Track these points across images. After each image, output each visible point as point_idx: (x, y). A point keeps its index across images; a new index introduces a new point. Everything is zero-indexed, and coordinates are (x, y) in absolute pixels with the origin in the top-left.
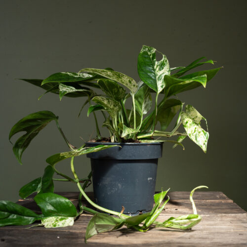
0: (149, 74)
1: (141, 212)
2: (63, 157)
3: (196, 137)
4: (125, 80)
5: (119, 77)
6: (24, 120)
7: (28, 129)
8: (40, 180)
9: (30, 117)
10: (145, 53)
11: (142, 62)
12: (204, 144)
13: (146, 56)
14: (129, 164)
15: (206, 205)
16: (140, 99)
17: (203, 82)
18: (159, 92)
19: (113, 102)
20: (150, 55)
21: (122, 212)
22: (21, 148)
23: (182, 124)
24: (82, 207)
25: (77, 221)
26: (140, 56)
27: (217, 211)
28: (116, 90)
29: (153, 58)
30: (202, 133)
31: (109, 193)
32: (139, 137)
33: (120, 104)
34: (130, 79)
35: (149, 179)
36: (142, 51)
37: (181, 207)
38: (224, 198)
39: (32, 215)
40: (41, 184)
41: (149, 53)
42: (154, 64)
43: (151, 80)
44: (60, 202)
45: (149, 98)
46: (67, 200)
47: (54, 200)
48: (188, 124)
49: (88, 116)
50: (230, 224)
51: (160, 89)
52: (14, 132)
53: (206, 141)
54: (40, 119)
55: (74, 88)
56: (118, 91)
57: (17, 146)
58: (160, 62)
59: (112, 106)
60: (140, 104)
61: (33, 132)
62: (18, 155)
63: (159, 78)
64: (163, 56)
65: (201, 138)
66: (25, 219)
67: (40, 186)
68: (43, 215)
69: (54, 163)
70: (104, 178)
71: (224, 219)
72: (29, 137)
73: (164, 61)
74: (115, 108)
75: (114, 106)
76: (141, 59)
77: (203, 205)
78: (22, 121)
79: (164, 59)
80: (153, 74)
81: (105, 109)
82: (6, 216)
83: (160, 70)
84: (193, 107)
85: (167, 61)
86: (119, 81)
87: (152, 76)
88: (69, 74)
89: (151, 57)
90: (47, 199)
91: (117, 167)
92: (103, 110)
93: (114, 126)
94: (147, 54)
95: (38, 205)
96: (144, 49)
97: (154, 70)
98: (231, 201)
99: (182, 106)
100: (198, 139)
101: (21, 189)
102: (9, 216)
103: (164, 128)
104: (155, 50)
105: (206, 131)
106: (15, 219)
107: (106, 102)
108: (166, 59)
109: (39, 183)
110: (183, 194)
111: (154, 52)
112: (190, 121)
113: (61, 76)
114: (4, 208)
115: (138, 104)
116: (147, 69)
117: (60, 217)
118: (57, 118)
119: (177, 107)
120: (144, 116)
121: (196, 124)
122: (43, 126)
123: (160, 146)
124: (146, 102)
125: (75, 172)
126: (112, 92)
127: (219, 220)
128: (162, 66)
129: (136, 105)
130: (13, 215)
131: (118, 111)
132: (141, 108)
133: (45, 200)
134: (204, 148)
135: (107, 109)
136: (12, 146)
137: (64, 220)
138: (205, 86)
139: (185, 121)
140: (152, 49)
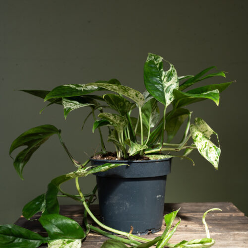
0: (156, 86)
1: (150, 230)
2: (69, 178)
3: (207, 153)
4: (132, 93)
5: (125, 90)
6: (25, 134)
7: (29, 144)
8: (44, 197)
9: (31, 132)
10: (152, 62)
11: (148, 73)
12: (216, 161)
13: (153, 66)
14: (138, 182)
15: (216, 220)
16: (147, 113)
17: (216, 99)
18: (167, 105)
19: (119, 117)
20: (157, 64)
21: (131, 232)
22: (22, 162)
23: (191, 137)
24: (88, 225)
25: (84, 243)
26: (146, 66)
27: (228, 227)
28: (122, 103)
29: (160, 68)
30: (213, 148)
31: (116, 212)
32: (146, 152)
33: (126, 119)
34: (137, 92)
35: (158, 196)
36: (148, 60)
37: (190, 222)
38: (234, 211)
39: (38, 238)
40: (45, 202)
41: (156, 62)
42: (161, 75)
43: (159, 93)
44: (67, 224)
45: (157, 111)
46: (74, 222)
47: (60, 222)
48: (198, 138)
49: (93, 132)
50: (244, 244)
51: (168, 102)
52: (14, 147)
53: (217, 158)
54: (41, 133)
55: (78, 103)
56: (124, 104)
57: (17, 161)
58: (167, 72)
59: (118, 121)
60: (148, 117)
61: (34, 146)
62: (19, 170)
63: (166, 89)
64: (171, 65)
65: (212, 154)
66: (30, 243)
67: (44, 204)
68: (49, 238)
69: (59, 183)
70: (111, 196)
71: (237, 237)
72: (30, 151)
73: (171, 71)
74: (122, 123)
75: (121, 121)
76: (147, 69)
77: (213, 220)
78: (23, 135)
79: (172, 68)
80: (160, 86)
81: (110, 124)
82: (11, 240)
83: (168, 81)
84: (203, 120)
85: (175, 71)
86: (126, 94)
87: (159, 88)
88: (71, 86)
89: (158, 66)
90: (53, 221)
91: (124, 186)
92: (109, 125)
93: (120, 140)
94: (154, 63)
95: (44, 227)
96: (150, 57)
97: (162, 81)
98: (242, 214)
99: (190, 115)
100: (209, 155)
101: (24, 208)
102: (14, 240)
103: (171, 137)
104: (162, 58)
105: (218, 146)
106: (20, 243)
107: (112, 118)
108: (174, 68)
109: (43, 201)
110: (191, 206)
111: (161, 61)
112: (200, 135)
113: (64, 89)
114: (9, 232)
115: (145, 117)
116: (154, 81)
117: (67, 240)
118: (60, 131)
119: (185, 116)
120: (152, 129)
121: (206, 138)
122: (45, 140)
123: (168, 162)
124: (153, 115)
125: (81, 191)
126: (118, 106)
127: (232, 239)
128: (170, 76)
129: (143, 118)
130: (18, 239)
131: (124, 126)
132: (149, 121)
133: (51, 222)
134: (216, 165)
135: (113, 124)
136: (13, 161)
137: (71, 243)
138: (218, 104)
139: (195, 135)
140: (158, 58)
